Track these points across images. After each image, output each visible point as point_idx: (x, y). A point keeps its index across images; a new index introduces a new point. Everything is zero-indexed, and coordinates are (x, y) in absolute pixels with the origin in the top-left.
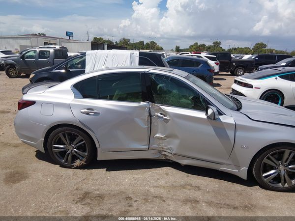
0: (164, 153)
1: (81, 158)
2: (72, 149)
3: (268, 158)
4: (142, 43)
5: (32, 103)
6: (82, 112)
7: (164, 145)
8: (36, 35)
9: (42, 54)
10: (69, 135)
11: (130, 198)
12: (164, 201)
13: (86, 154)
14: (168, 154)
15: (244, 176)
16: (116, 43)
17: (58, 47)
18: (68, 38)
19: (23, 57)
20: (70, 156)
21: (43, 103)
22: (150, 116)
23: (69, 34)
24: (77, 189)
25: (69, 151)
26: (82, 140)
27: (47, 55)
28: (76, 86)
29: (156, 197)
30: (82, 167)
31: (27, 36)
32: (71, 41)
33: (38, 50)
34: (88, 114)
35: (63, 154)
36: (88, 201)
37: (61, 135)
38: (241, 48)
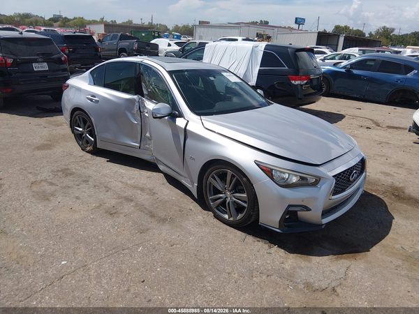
1: (90, 143)
13: (93, 140)
15: (195, 193)
16: (370, 34)
22: (141, 112)
23: (299, 21)
26: (90, 127)
28: (92, 73)
34: (91, 100)
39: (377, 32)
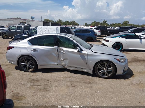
0: (64, 66)
1: (31, 68)
2: (28, 65)
3: (100, 66)
4: (68, 22)
5: (13, 47)
6: (31, 51)
7: (63, 63)
8: (16, 18)
9: (18, 28)
10: (27, 59)
11: (49, 81)
12: (61, 81)
13: (34, 66)
14: (65, 66)
15: (91, 73)
16: (56, 22)
17: (26, 25)
18: (32, 19)
19: (10, 29)
20: (27, 67)
21: (17, 47)
22: (58, 52)
23: (33, 18)
24: (29, 78)
25: (27, 66)
26: (32, 61)
27: (21, 28)
28: (29, 41)
29: (58, 80)
30: (32, 72)
31: (12, 19)
32: (33, 21)
33: (16, 26)
34: (34, 51)
35: (25, 66)
36: (33, 82)
37: (24, 59)
38: (117, 24)
39: (58, 21)
